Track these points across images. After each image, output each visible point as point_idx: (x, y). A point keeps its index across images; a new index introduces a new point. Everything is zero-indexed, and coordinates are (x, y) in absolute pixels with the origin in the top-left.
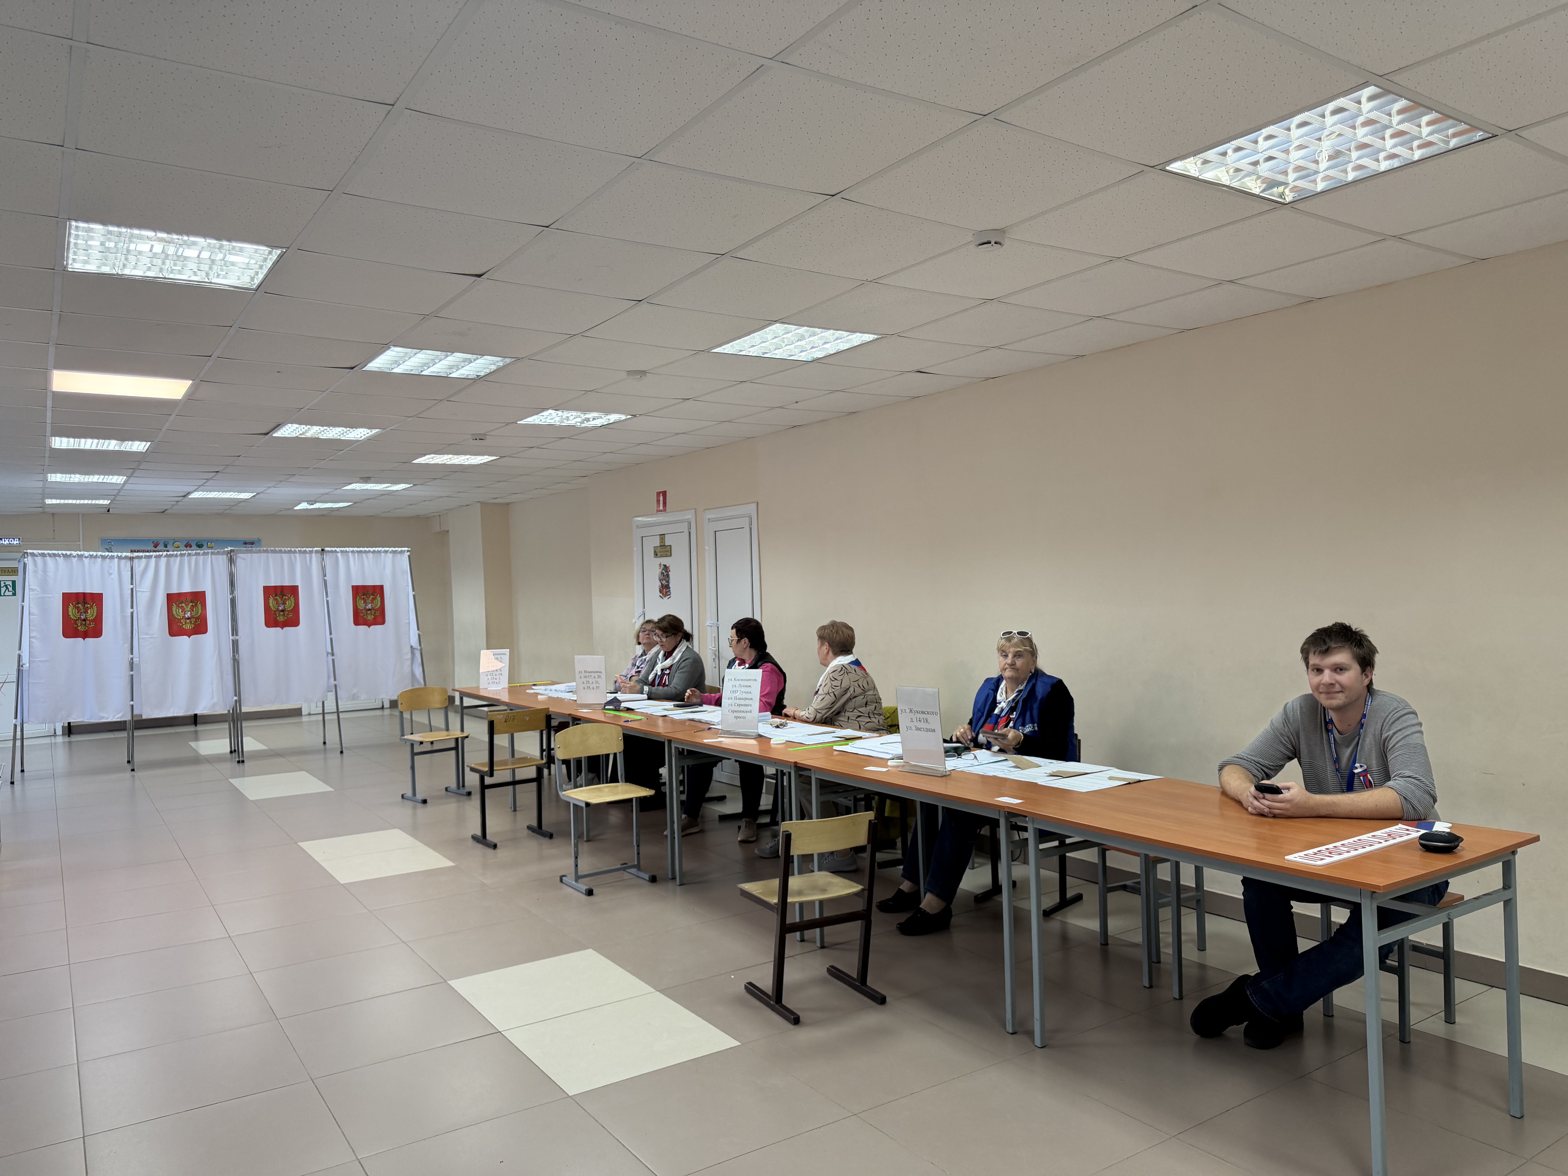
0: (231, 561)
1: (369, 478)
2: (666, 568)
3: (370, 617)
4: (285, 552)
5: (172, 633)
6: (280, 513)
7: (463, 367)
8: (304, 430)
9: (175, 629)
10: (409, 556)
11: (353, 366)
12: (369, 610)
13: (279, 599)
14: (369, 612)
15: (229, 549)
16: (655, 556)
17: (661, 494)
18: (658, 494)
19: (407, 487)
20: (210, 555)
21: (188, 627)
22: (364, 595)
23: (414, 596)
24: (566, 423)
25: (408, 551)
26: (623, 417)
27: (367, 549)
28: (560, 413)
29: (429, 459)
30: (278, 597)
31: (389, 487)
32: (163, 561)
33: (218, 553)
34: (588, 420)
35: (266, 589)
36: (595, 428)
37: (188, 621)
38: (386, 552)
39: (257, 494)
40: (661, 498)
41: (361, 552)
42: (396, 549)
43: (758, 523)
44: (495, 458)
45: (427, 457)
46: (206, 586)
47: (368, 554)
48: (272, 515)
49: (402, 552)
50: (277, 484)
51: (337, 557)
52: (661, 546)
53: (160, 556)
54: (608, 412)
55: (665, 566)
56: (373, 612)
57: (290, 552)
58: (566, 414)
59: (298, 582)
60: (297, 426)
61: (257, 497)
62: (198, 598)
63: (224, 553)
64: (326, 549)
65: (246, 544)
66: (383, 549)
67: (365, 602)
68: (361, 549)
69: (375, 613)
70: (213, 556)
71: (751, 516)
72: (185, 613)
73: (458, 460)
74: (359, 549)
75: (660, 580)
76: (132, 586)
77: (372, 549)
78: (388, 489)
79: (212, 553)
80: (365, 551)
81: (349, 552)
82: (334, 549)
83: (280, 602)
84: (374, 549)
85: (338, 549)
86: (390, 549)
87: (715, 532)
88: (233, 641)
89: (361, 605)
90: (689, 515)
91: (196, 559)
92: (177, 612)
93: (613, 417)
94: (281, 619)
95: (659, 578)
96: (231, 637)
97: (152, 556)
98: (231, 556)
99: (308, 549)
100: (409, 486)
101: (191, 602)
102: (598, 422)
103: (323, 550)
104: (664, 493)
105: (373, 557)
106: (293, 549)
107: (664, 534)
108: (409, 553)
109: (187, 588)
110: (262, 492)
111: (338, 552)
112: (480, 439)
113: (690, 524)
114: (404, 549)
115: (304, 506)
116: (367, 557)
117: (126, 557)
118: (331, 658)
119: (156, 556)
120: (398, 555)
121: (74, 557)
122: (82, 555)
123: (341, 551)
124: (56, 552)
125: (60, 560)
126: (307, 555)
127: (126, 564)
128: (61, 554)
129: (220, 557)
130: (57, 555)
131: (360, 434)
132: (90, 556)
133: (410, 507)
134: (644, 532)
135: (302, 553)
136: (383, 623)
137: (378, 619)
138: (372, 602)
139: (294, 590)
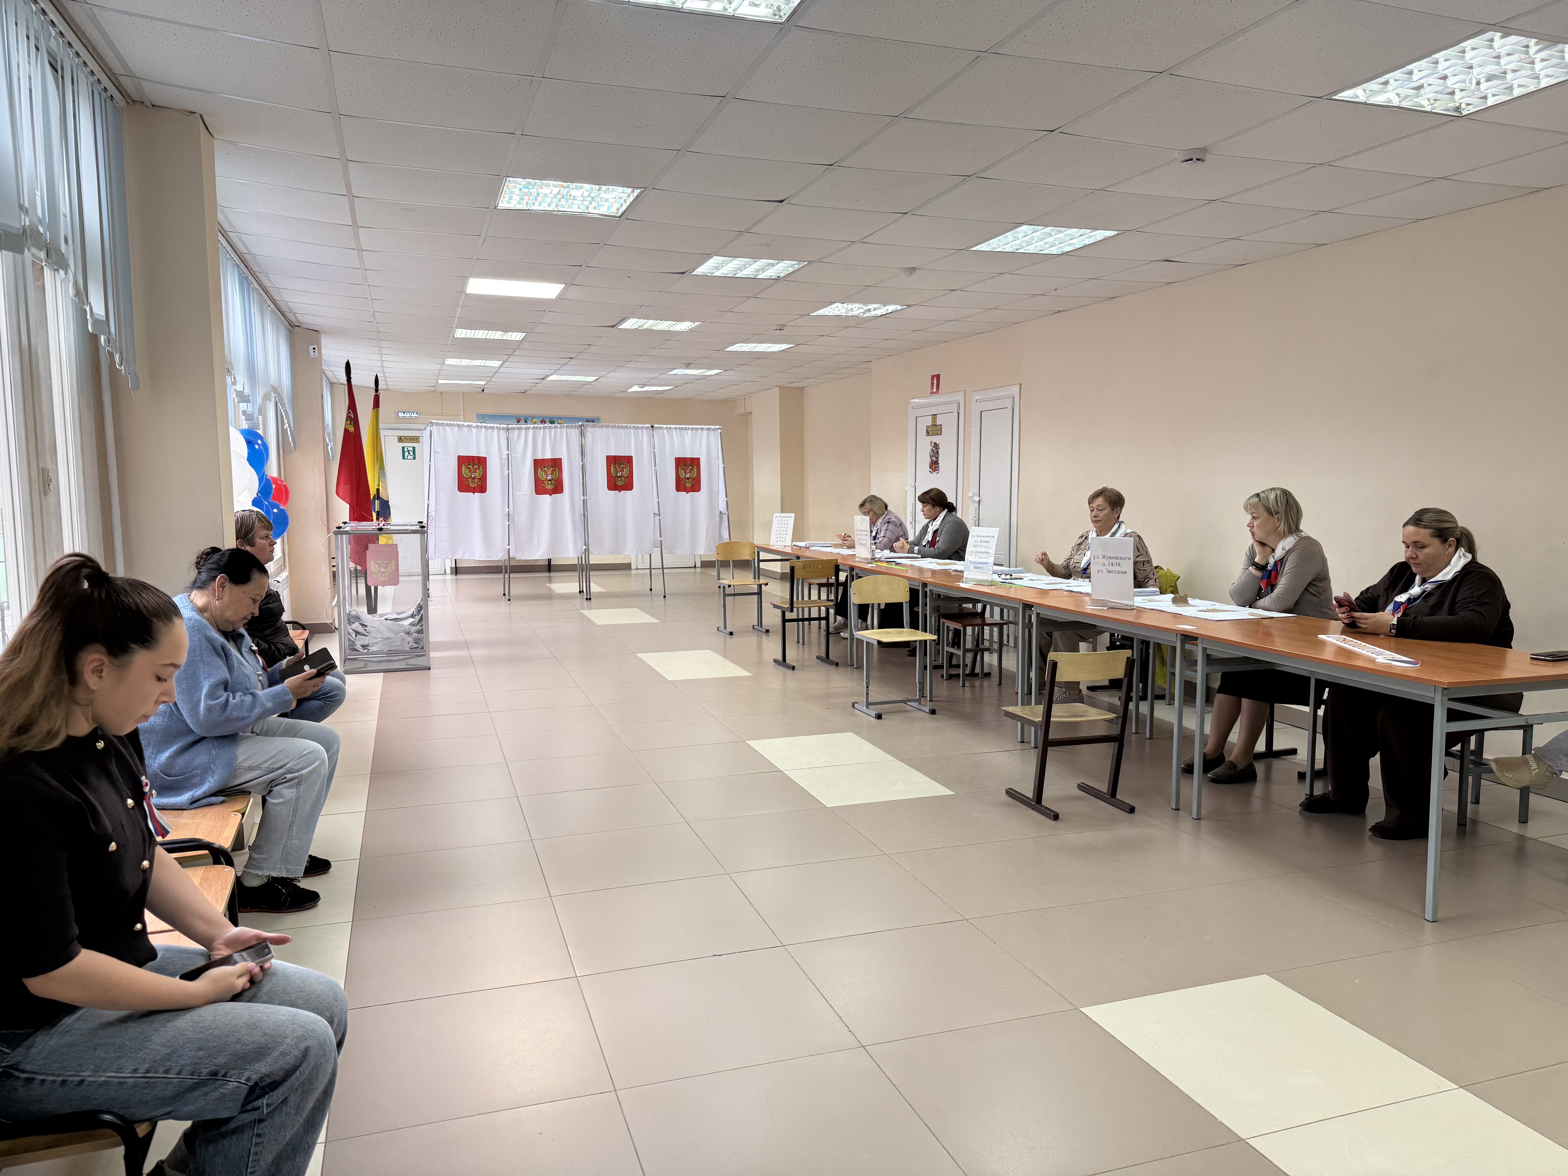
0: (582, 434)
1: (689, 364)
2: (936, 446)
3: (688, 485)
4: (622, 427)
5: (538, 492)
9: (539, 488)
10: (721, 433)
12: (688, 479)
14: (687, 481)
15: (580, 423)
16: (927, 435)
17: (936, 377)
18: (933, 377)
19: (718, 372)
20: (565, 429)
21: (549, 487)
22: (685, 466)
23: (723, 468)
25: (720, 429)
27: (687, 427)
29: (737, 347)
30: (617, 466)
31: (704, 372)
32: (531, 432)
33: (571, 427)
35: (608, 458)
37: (550, 483)
38: (702, 429)
39: (600, 377)
40: (935, 381)
41: (682, 428)
42: (710, 427)
43: (1020, 403)
44: (791, 345)
46: (562, 454)
47: (688, 431)
48: (608, 396)
49: (715, 429)
51: (664, 432)
52: (933, 425)
53: (528, 428)
55: (935, 443)
56: (691, 480)
57: (626, 427)
59: (633, 454)
61: (600, 380)
62: (556, 463)
63: (576, 427)
64: (655, 426)
66: (700, 427)
67: (685, 472)
68: (683, 426)
69: (692, 482)
70: (568, 430)
71: (1014, 396)
72: (547, 475)
73: (762, 348)
74: (681, 426)
75: (931, 457)
76: (507, 452)
77: (691, 427)
78: (704, 374)
79: (567, 427)
81: (673, 428)
82: (661, 426)
83: (618, 469)
84: (693, 426)
85: (664, 426)
86: (706, 427)
87: (981, 412)
88: (583, 500)
89: (682, 474)
90: (959, 397)
91: (554, 431)
92: (541, 475)
94: (619, 483)
95: (930, 455)
96: (582, 497)
97: (522, 427)
98: (581, 430)
99: (640, 426)
100: (721, 371)
101: (552, 467)
103: (652, 426)
104: (938, 377)
105: (692, 434)
106: (629, 425)
107: (936, 415)
108: (720, 431)
109: (548, 456)
110: (604, 376)
111: (664, 429)
113: (959, 405)
114: (716, 427)
115: (636, 388)
116: (687, 434)
117: (503, 428)
118: (657, 518)
119: (525, 428)
120: (712, 432)
121: (466, 427)
122: (471, 426)
123: (667, 427)
124: (453, 423)
125: (456, 429)
126: (640, 430)
127: (503, 434)
128: (457, 424)
129: (573, 430)
130: (454, 425)
131: (684, 326)
132: (477, 426)
133: (720, 390)
134: (918, 413)
135: (636, 429)
136: (699, 490)
137: (695, 486)
138: (690, 472)
139: (628, 460)
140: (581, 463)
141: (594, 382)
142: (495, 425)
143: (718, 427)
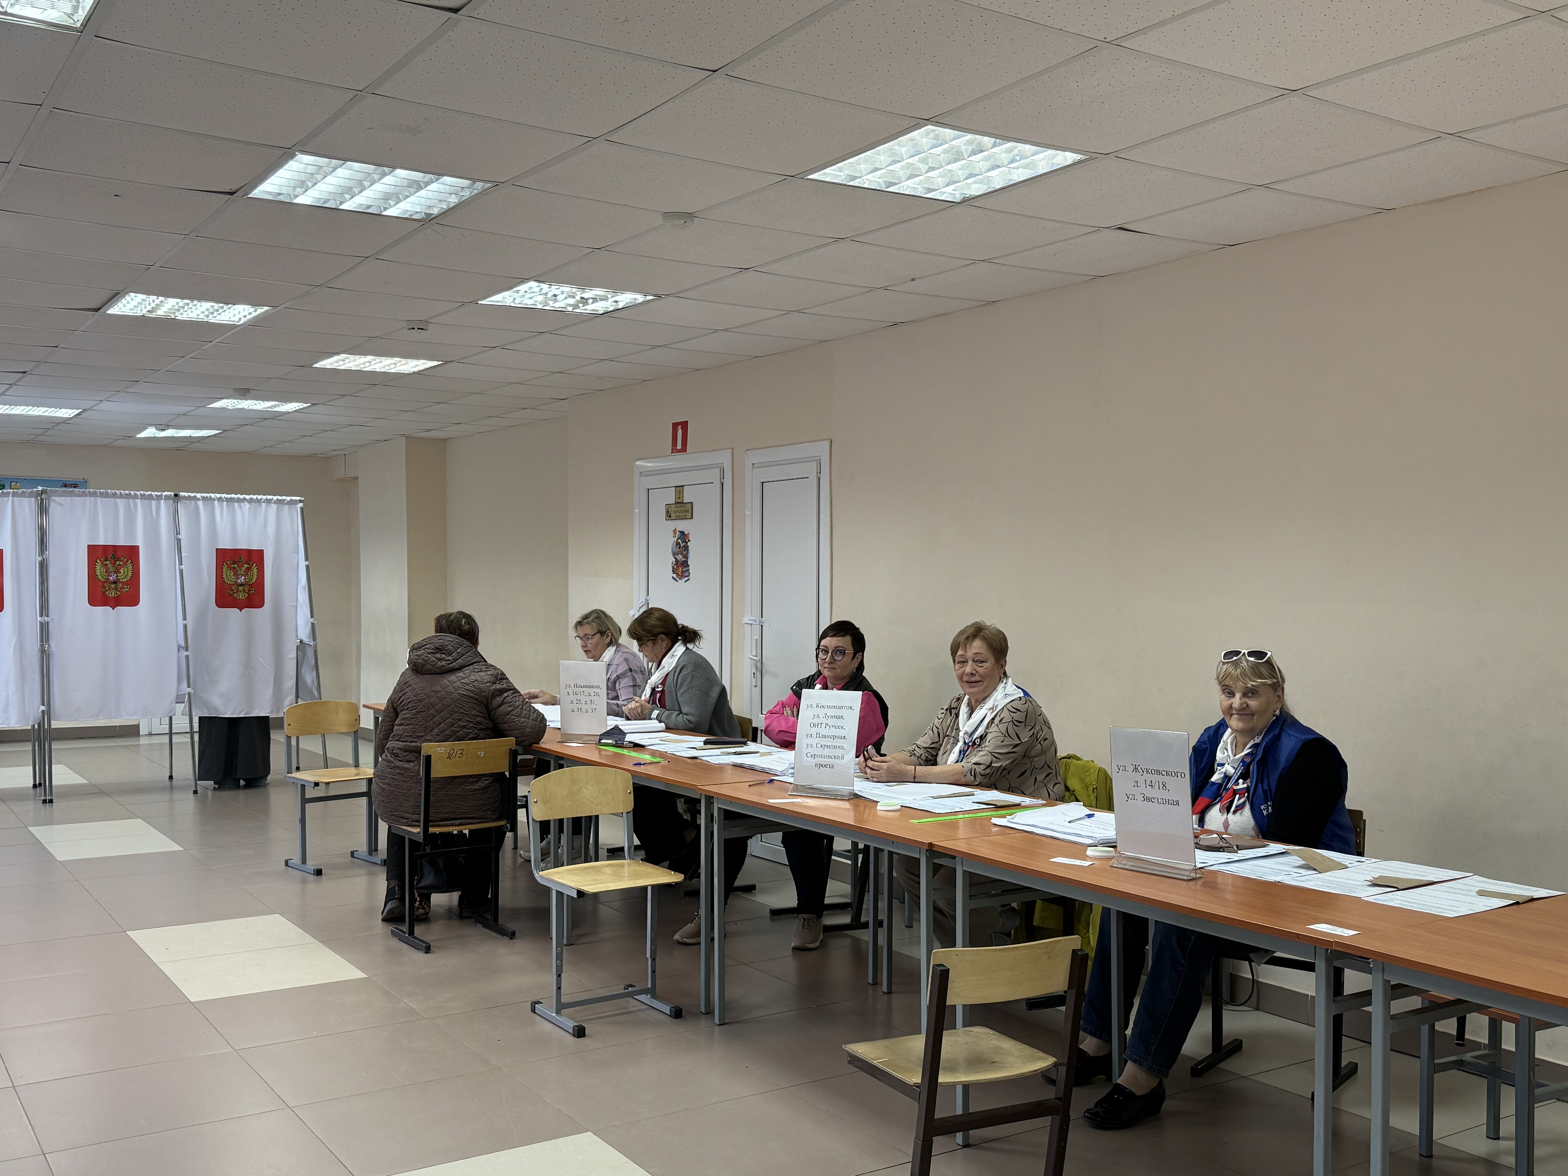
0: (43, 508)
1: (246, 392)
2: (683, 537)
3: (242, 596)
4: (121, 496)
6: (116, 443)
7: (407, 197)
8: (153, 305)
10: (302, 509)
11: (234, 189)
12: (242, 585)
13: (110, 566)
14: (241, 588)
15: (39, 489)
16: (668, 518)
17: (680, 426)
18: (675, 426)
19: (301, 407)
20: (11, 498)
22: (234, 563)
23: (307, 567)
24: (552, 305)
25: (300, 501)
26: (640, 298)
27: (242, 497)
28: (545, 287)
29: (337, 362)
30: (108, 562)
31: (274, 406)
33: (22, 496)
34: (584, 301)
35: (93, 550)
36: (595, 316)
38: (269, 501)
39: (84, 410)
40: (680, 432)
41: (232, 499)
42: (284, 498)
43: (830, 470)
44: (435, 363)
45: (336, 358)
46: (4, 543)
47: (242, 504)
48: (104, 445)
49: (292, 502)
50: (112, 396)
51: (197, 507)
52: (676, 503)
54: (618, 287)
55: (682, 533)
56: (247, 589)
57: (128, 496)
58: (554, 289)
59: (139, 543)
60: (144, 297)
61: (83, 416)
63: (32, 495)
64: (182, 494)
65: (65, 485)
66: (264, 497)
67: (235, 573)
68: (233, 496)
69: (249, 590)
70: (16, 498)
71: (820, 460)
73: (381, 365)
74: (229, 496)
75: (674, 555)
77: (248, 497)
78: (273, 409)
79: (14, 495)
80: (239, 499)
81: (214, 499)
82: (192, 495)
83: (111, 569)
84: (251, 496)
85: (199, 495)
86: (275, 498)
87: (763, 483)
88: (41, 624)
89: (229, 578)
90: (724, 458)
93: (626, 298)
94: (112, 594)
95: (672, 551)
96: (39, 618)
98: (43, 499)
99: (154, 494)
100: (305, 405)
102: (600, 307)
103: (176, 495)
104: (685, 425)
105: (249, 508)
106: (134, 493)
107: (683, 486)
108: (301, 505)
110: (90, 409)
111: (199, 499)
112: (418, 329)
113: (723, 471)
114: (294, 498)
115: (151, 432)
116: (241, 508)
118: (180, 653)
120: (286, 507)
123: (203, 498)
126: (153, 502)
129: (26, 500)
131: (238, 313)
133: (303, 440)
134: (650, 482)
135: (146, 499)
136: (259, 605)
137: (253, 599)
138: (245, 574)
139: (132, 552)
140: (40, 559)
141: (75, 419)
143: (298, 498)
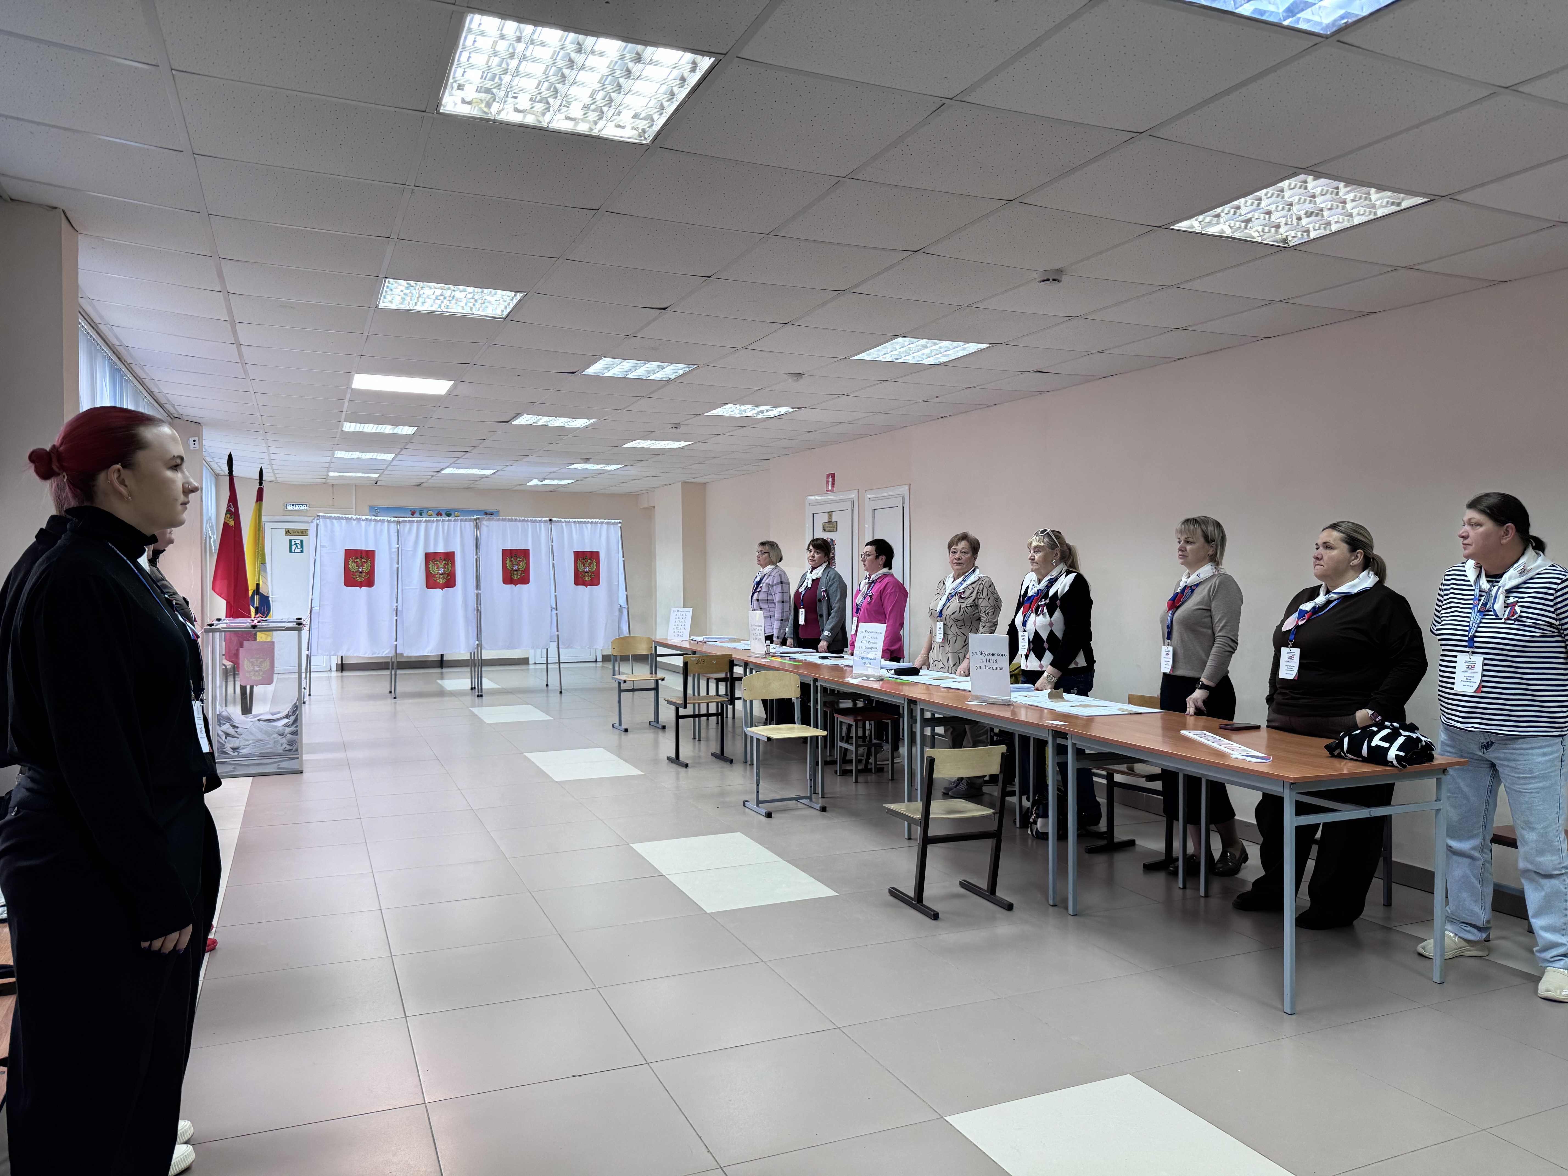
1: (588, 459)
2: (832, 542)
3: (587, 579)
4: (520, 521)
5: (429, 586)
6: (515, 488)
7: (658, 372)
8: (536, 420)
9: (431, 582)
10: (621, 527)
11: (574, 371)
12: (587, 572)
13: (514, 561)
14: (586, 574)
15: (475, 517)
17: (830, 476)
18: (828, 476)
19: (618, 467)
20: (459, 522)
21: (441, 581)
22: (583, 559)
23: (624, 561)
24: (744, 415)
25: (620, 523)
26: (791, 410)
27: (587, 520)
28: (738, 406)
29: (635, 444)
30: (513, 559)
31: (604, 467)
32: (423, 525)
33: (466, 521)
34: (762, 412)
35: (504, 551)
36: (769, 419)
37: (441, 576)
38: (602, 523)
39: (498, 471)
40: (830, 480)
41: (581, 522)
42: (610, 521)
43: (910, 502)
44: (690, 443)
45: (634, 442)
46: (455, 547)
47: (587, 525)
48: (508, 490)
49: (615, 523)
50: (514, 463)
51: (562, 526)
52: (830, 522)
53: (421, 521)
54: (778, 405)
55: (831, 540)
56: (590, 574)
57: (523, 520)
58: (743, 407)
59: (530, 548)
60: (531, 416)
61: (498, 473)
62: (449, 557)
63: (470, 520)
64: (553, 519)
65: (486, 514)
66: (600, 521)
67: (584, 566)
68: (582, 520)
69: (592, 575)
70: (462, 523)
71: (904, 496)
72: (439, 569)
73: (659, 445)
74: (580, 520)
76: (398, 546)
77: (590, 521)
78: (604, 469)
79: (461, 520)
80: (585, 521)
81: (572, 522)
82: (559, 519)
83: (514, 563)
84: (592, 520)
85: (563, 520)
86: (606, 521)
87: (874, 510)
88: (477, 594)
89: (581, 568)
90: (854, 495)
91: (449, 524)
92: (433, 569)
93: (782, 410)
94: (515, 577)
96: (476, 591)
97: (414, 521)
98: (476, 523)
99: (538, 519)
100: (621, 466)
101: (444, 561)
102: (771, 414)
103: (550, 520)
104: (833, 475)
105: (591, 527)
106: (526, 519)
107: (833, 512)
108: (620, 525)
109: (441, 549)
110: (501, 470)
111: (563, 522)
112: (676, 427)
113: (853, 502)
114: (616, 521)
115: (535, 482)
116: (587, 527)
117: (394, 521)
118: (554, 612)
119: (417, 522)
120: (612, 526)
121: (354, 520)
122: (360, 519)
123: (565, 521)
124: (341, 516)
125: (344, 522)
126: (538, 524)
127: (393, 527)
128: (345, 517)
129: (467, 524)
130: (342, 518)
131: (580, 423)
132: (367, 519)
133: (622, 485)
134: (815, 510)
135: (534, 522)
136: (598, 584)
137: (594, 580)
138: (589, 566)
139: (525, 554)
140: (476, 557)
141: (493, 476)
142: (386, 518)
143: (619, 521)
